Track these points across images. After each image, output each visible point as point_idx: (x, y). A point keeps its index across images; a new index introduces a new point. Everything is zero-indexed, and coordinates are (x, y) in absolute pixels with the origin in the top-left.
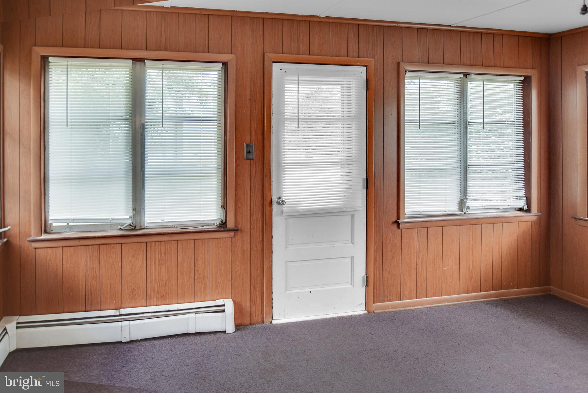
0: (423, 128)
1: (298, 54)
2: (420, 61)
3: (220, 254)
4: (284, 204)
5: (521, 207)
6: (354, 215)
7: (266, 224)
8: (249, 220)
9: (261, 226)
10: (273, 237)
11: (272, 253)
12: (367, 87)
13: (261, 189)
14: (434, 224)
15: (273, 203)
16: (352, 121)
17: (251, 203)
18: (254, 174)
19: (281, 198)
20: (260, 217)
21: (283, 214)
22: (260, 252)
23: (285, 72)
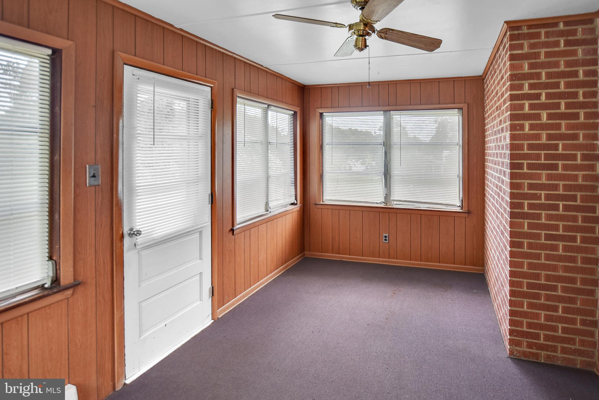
0: (247, 146)
1: (152, 61)
2: (246, 90)
3: (50, 328)
4: (140, 234)
5: (293, 202)
6: (202, 231)
7: (117, 265)
8: (94, 265)
9: (109, 271)
10: (125, 278)
11: (124, 298)
12: (212, 107)
13: (109, 222)
14: (254, 225)
15: (124, 237)
16: (200, 140)
17: (96, 243)
18: (100, 204)
19: (133, 228)
20: (108, 259)
21: (137, 246)
22: (109, 303)
23: (139, 79)
